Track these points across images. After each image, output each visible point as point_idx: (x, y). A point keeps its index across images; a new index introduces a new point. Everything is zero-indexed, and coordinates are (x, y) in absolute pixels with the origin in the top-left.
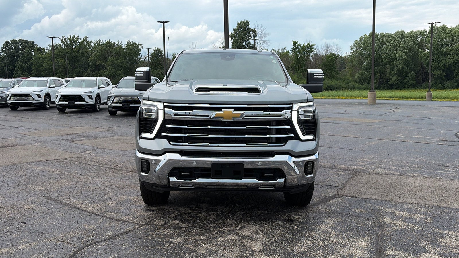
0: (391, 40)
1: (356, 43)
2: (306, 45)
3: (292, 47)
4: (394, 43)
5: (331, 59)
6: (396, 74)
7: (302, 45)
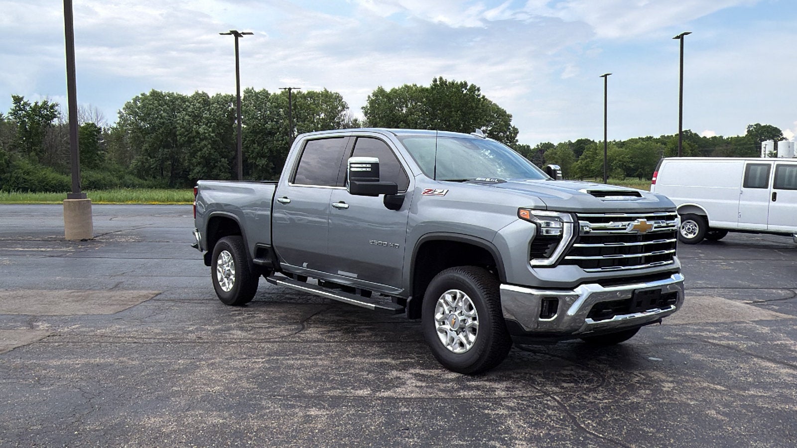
0: (189, 106)
1: (128, 107)
2: (40, 104)
3: (13, 106)
4: (194, 112)
5: (88, 133)
6: (199, 163)
7: (33, 105)
